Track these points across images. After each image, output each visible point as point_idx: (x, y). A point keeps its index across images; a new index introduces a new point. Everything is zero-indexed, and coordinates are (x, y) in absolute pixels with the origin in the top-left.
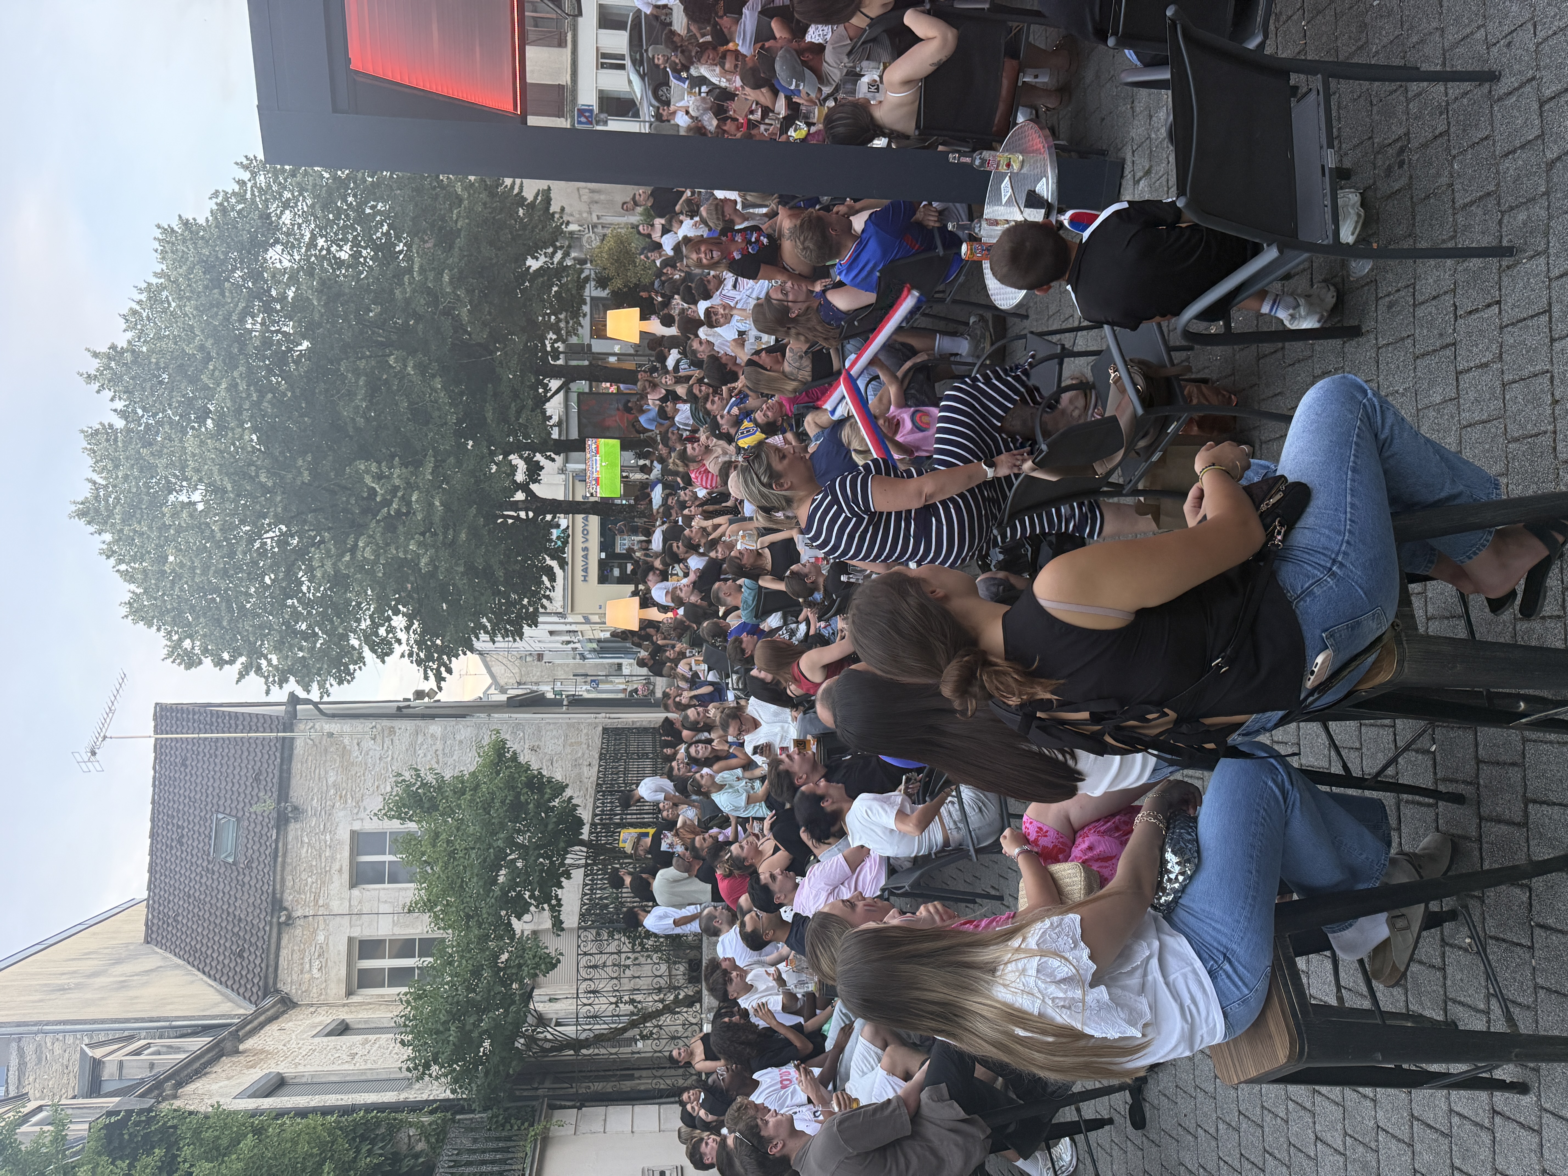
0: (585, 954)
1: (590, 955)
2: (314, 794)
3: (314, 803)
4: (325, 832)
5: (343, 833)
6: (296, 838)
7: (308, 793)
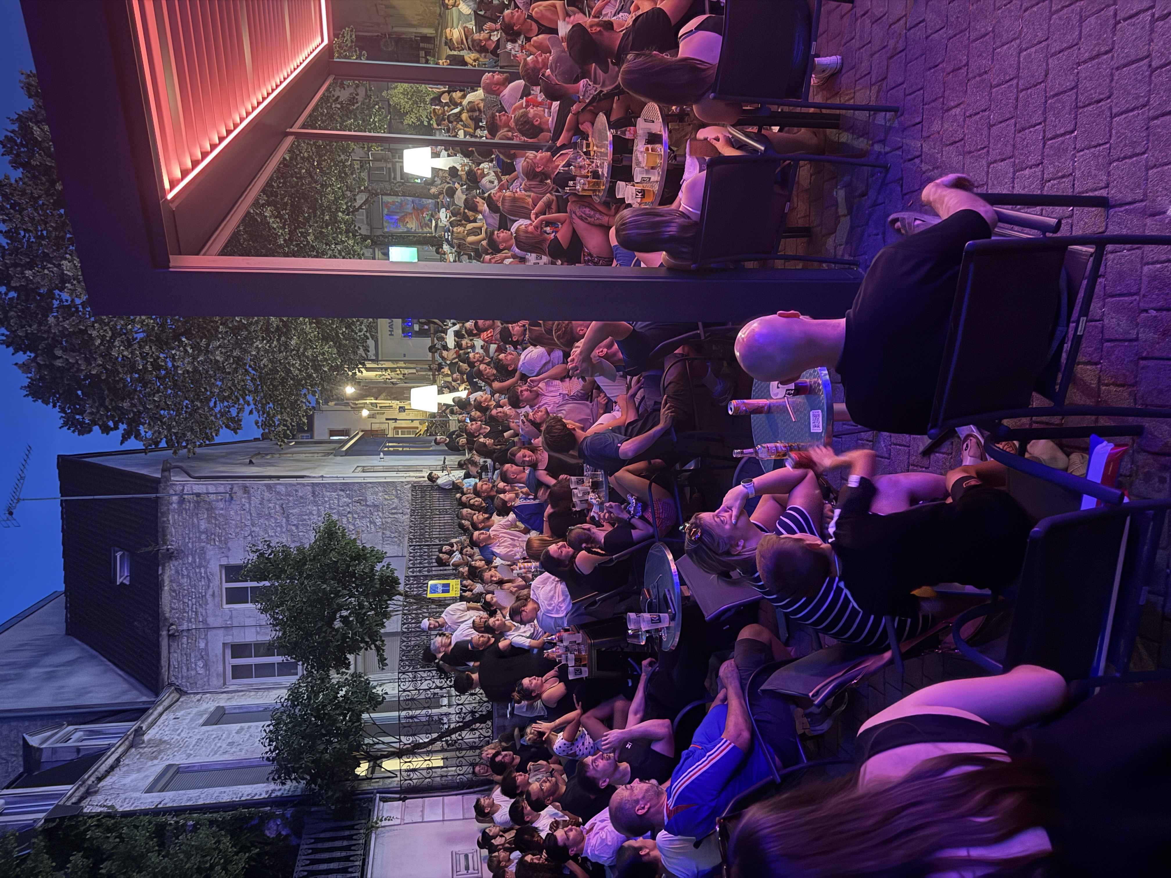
0: (404, 691)
1: (409, 691)
2: (189, 539)
3: (190, 545)
4: (200, 567)
5: (214, 567)
6: (177, 572)
7: (184, 538)
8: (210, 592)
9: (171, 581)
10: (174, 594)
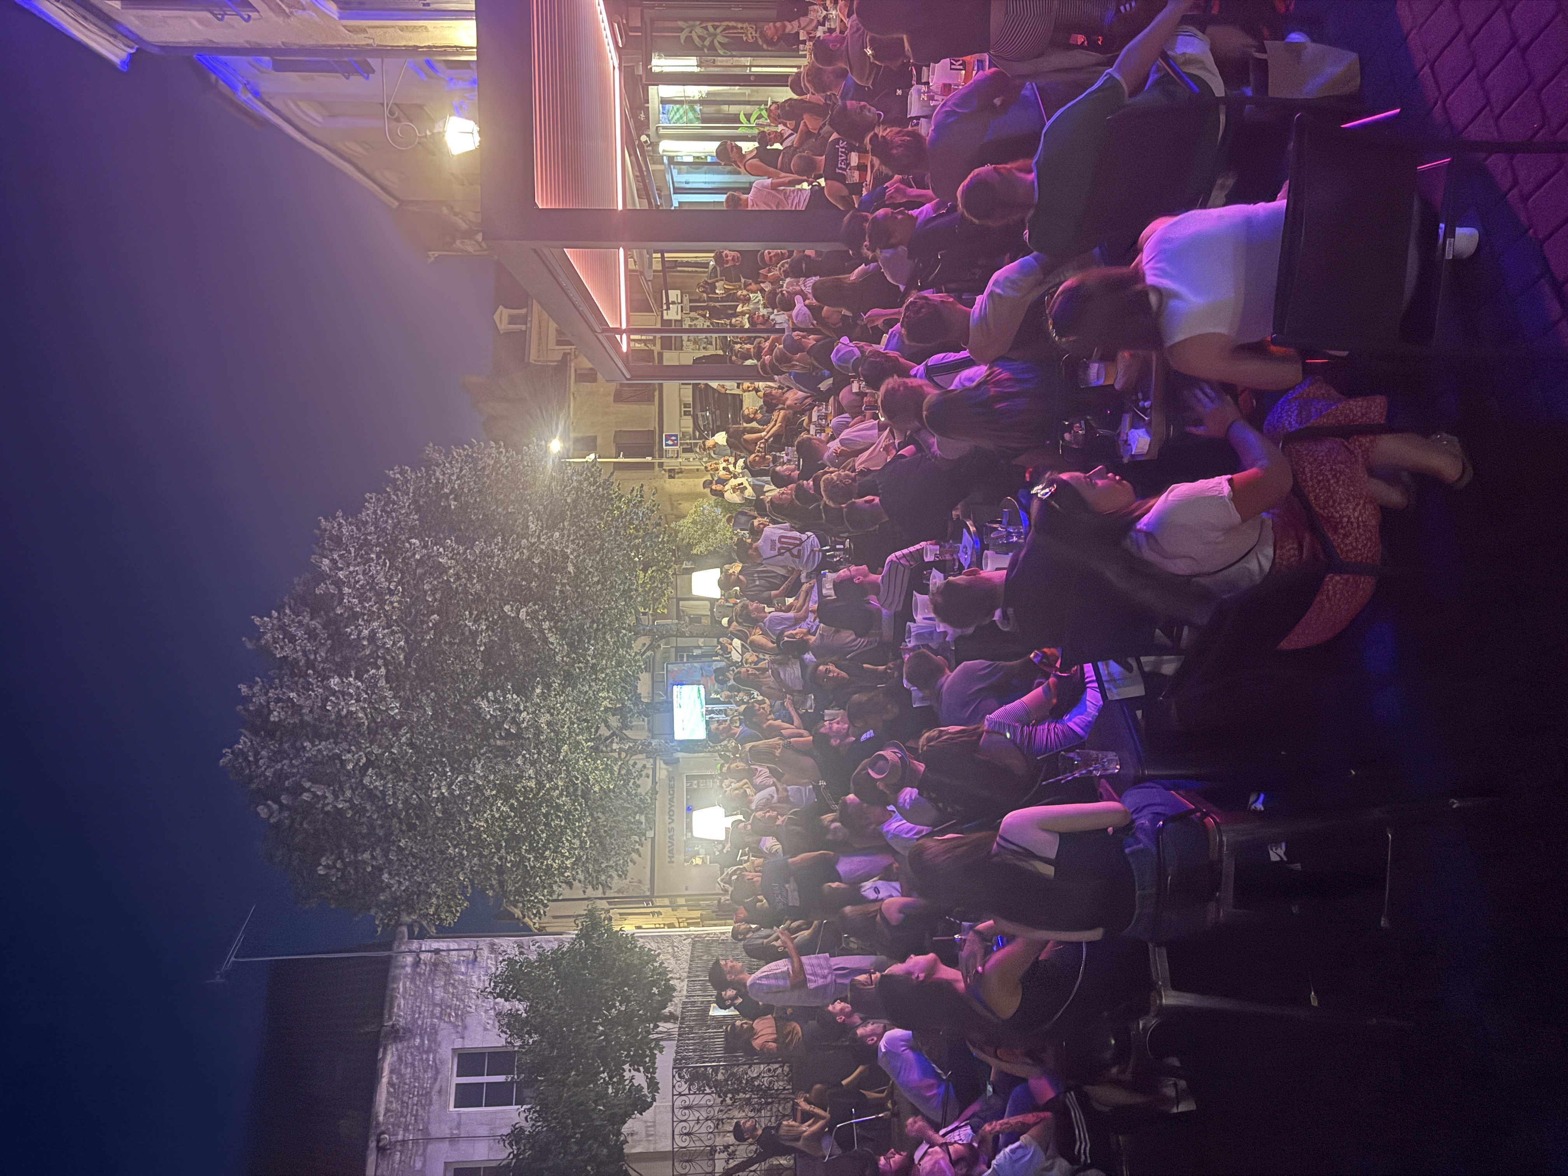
0: (680, 1094)
1: (684, 1095)
2: (420, 1013)
3: (420, 1022)
4: (427, 1052)
5: (445, 1052)
6: (400, 1058)
7: (414, 1012)
8: (437, 1087)
9: (392, 1072)
10: (392, 1090)
